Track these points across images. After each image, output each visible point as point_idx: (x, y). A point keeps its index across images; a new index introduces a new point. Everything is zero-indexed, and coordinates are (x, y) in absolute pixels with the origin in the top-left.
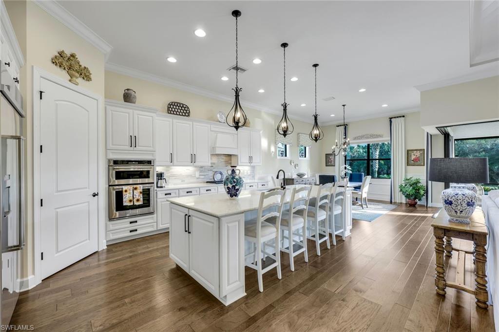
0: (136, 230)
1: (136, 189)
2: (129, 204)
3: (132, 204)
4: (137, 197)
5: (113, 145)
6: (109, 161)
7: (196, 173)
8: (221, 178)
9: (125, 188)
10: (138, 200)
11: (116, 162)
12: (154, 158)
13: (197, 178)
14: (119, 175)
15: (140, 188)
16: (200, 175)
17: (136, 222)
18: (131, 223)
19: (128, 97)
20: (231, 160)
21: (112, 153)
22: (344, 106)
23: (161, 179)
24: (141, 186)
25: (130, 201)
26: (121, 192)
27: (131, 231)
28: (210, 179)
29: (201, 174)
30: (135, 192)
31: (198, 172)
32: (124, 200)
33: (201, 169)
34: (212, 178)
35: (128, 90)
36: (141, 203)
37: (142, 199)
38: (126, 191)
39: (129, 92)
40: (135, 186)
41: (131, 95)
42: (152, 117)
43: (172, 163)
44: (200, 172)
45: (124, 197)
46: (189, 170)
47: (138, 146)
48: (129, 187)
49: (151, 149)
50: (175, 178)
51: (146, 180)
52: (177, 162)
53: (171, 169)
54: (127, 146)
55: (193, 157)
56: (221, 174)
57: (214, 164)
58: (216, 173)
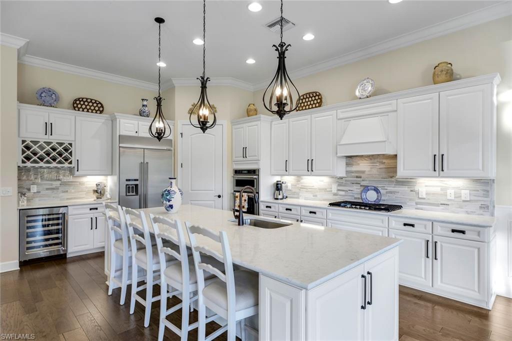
6: (233, 170)
7: (333, 186)
8: (378, 199)
9: (237, 194)
10: (243, 207)
12: (258, 167)
13: (335, 195)
15: (245, 196)
16: (339, 190)
21: (235, 164)
28: (355, 198)
29: (340, 188)
31: (336, 185)
32: (236, 205)
33: (339, 180)
34: (359, 196)
38: (237, 197)
42: (257, 125)
43: (287, 172)
44: (339, 185)
46: (322, 181)
49: (256, 157)
50: (306, 191)
52: (292, 170)
53: (302, 179)
54: (242, 157)
55: (310, 162)
56: (376, 190)
57: (363, 172)
58: (366, 189)
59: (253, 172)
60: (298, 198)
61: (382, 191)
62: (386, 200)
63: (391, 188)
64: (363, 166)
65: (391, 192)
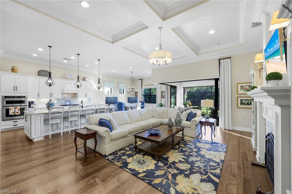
0: (17, 125)
1: (16, 108)
2: (13, 114)
3: (14, 114)
4: (17, 111)
5: (4, 90)
6: (3, 96)
8: (70, 103)
9: (10, 108)
10: (17, 113)
11: (6, 97)
12: (27, 95)
14: (8, 102)
15: (19, 107)
17: (17, 122)
18: (14, 122)
19: (13, 70)
20: (76, 95)
21: (4, 93)
22: (132, 72)
23: (33, 104)
24: (20, 107)
25: (13, 113)
26: (9, 109)
27: (14, 126)
29: (58, 102)
30: (16, 109)
31: (56, 101)
32: (10, 112)
34: (64, 103)
35: (13, 66)
36: (19, 114)
37: (20, 112)
38: (11, 109)
39: (14, 67)
40: (16, 107)
41: (15, 69)
42: (26, 78)
43: (39, 97)
45: (10, 111)
47: (18, 90)
48: (12, 107)
49: (25, 91)
51: (23, 104)
52: (42, 96)
54: (12, 90)
55: (51, 94)
56: (70, 101)
57: (66, 97)
58: (67, 101)
59: (24, 97)
60: (38, 106)
61: (71, 102)
62: (72, 103)
63: (73, 101)
64: (66, 96)
65: (73, 102)
